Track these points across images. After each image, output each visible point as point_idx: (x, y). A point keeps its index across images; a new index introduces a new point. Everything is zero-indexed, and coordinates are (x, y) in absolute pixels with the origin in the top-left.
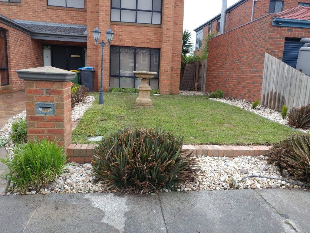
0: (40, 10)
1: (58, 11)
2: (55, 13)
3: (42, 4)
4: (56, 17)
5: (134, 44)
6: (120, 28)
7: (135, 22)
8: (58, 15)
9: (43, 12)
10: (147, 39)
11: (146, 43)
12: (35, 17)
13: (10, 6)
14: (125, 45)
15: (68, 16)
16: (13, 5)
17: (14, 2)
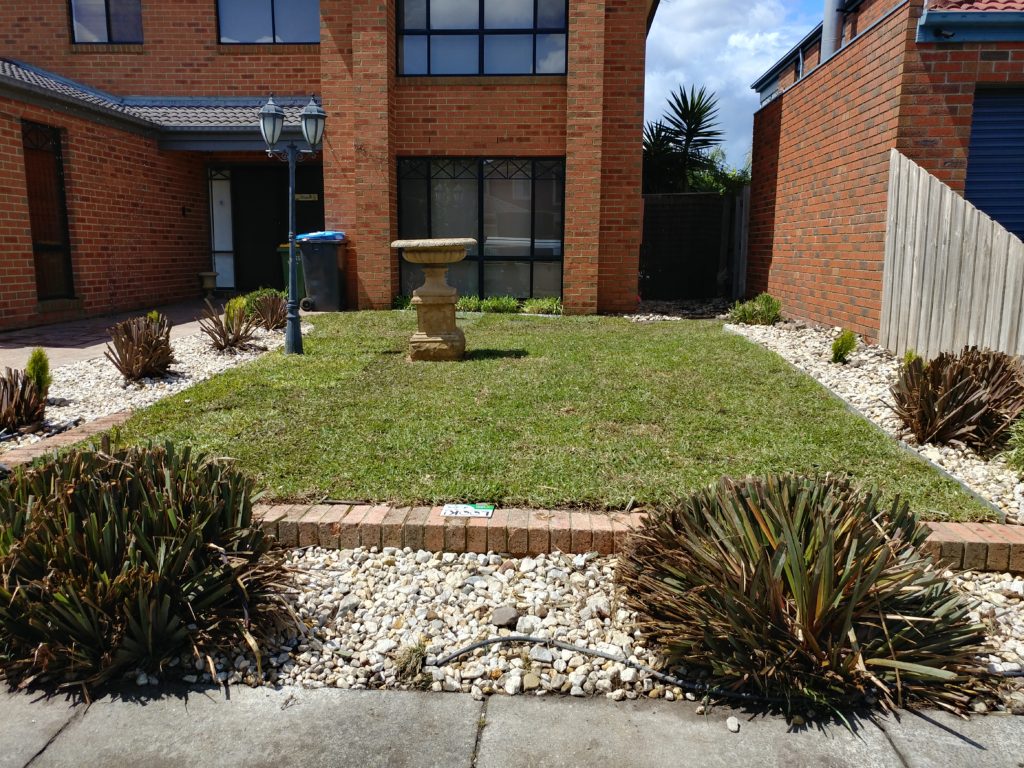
0: (196, 59)
1: (250, 59)
2: (242, 65)
3: (202, 42)
4: (245, 77)
5: (477, 145)
6: (429, 95)
7: (477, 72)
8: (250, 71)
9: (206, 65)
10: (519, 127)
11: (515, 142)
12: (183, 82)
13: (113, 56)
14: (444, 151)
15: (280, 71)
16: (118, 53)
17: (122, 43)
